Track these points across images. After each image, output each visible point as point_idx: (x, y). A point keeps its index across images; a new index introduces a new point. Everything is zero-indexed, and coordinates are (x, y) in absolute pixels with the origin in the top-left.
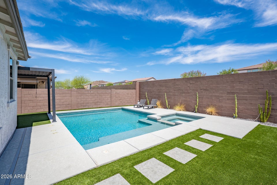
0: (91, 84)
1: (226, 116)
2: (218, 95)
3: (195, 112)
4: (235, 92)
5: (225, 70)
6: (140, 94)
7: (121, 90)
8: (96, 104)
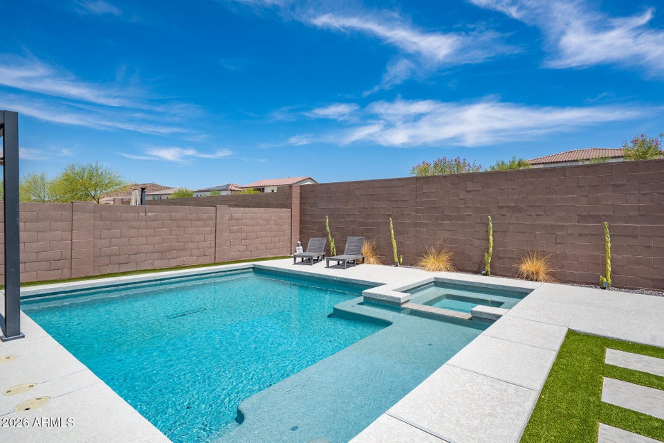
0: (143, 189)
1: (575, 282)
2: (552, 223)
3: (484, 275)
4: (601, 214)
5: (503, 163)
6: (301, 222)
7: (247, 209)
8: (166, 256)
